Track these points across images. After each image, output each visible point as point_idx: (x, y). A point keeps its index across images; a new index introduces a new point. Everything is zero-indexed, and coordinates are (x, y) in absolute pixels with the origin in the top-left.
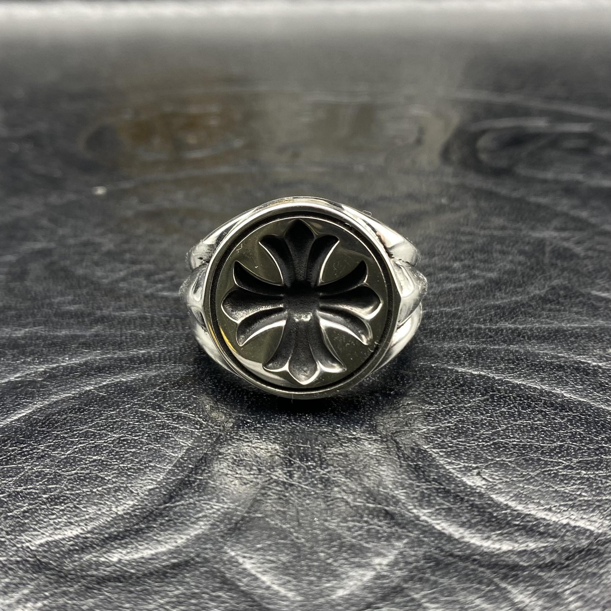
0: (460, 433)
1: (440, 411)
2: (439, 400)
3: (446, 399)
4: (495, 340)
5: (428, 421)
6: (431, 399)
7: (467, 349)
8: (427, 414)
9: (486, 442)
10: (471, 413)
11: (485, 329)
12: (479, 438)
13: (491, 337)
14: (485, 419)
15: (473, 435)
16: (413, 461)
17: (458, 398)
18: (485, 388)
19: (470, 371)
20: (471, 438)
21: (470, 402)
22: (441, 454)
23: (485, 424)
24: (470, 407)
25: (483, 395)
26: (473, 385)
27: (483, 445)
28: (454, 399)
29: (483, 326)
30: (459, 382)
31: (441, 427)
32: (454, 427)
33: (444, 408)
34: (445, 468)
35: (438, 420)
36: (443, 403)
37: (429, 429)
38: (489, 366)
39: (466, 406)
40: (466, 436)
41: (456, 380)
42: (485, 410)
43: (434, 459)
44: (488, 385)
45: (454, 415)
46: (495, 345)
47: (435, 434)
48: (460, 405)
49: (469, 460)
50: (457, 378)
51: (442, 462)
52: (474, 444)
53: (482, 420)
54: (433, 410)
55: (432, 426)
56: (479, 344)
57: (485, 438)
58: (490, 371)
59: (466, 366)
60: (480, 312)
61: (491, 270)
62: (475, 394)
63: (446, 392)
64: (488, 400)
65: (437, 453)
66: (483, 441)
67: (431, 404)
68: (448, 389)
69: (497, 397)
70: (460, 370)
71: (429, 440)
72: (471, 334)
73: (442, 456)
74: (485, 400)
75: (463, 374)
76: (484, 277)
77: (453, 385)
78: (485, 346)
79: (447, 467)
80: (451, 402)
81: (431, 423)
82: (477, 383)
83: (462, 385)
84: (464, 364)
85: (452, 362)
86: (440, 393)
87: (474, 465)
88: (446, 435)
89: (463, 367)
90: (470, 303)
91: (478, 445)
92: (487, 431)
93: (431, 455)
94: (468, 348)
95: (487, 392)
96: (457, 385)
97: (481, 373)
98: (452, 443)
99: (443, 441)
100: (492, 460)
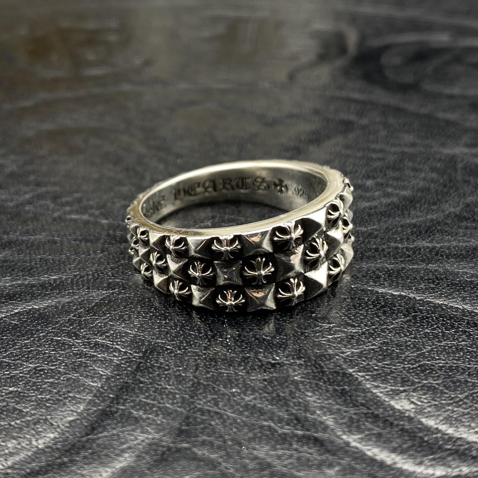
0: (384, 355)
1: (364, 333)
2: (362, 323)
3: (368, 321)
4: (414, 260)
5: (351, 344)
6: (353, 322)
7: (386, 270)
8: (350, 337)
9: (412, 364)
10: (395, 335)
11: (403, 248)
12: (404, 360)
13: (409, 256)
14: (410, 341)
15: (398, 357)
16: (339, 385)
17: (381, 319)
18: (407, 308)
19: (390, 292)
20: (397, 361)
21: (393, 324)
22: (367, 377)
23: (409, 346)
24: (393, 328)
25: (406, 316)
26: (395, 306)
27: (409, 367)
28: (377, 321)
29: (400, 246)
30: (380, 304)
31: (365, 350)
32: (378, 350)
33: (367, 330)
34: (371, 392)
35: (362, 343)
36: (365, 325)
37: (353, 353)
38: (409, 287)
39: (389, 327)
40: (392, 359)
41: (377, 301)
42: (408, 331)
43: (360, 383)
44: (410, 306)
45: (378, 338)
46: (413, 264)
47: (360, 357)
48: (383, 327)
49: (396, 384)
50: (378, 299)
51: (368, 386)
52: (400, 366)
53: (406, 342)
54: (356, 332)
55: (356, 349)
56: (397, 263)
57: (410, 360)
58: (410, 291)
59: (387, 287)
60: (396, 231)
61: (404, 188)
62: (397, 315)
63: (367, 314)
64: (410, 321)
65: (363, 377)
66: (409, 364)
67: (353, 326)
68: (370, 310)
69: (420, 318)
70: (380, 290)
71: (354, 364)
72: (389, 253)
73: (368, 380)
74: (407, 321)
75: (383, 295)
76: (397, 195)
77: (374, 307)
78: (404, 266)
79: (374, 391)
80: (373, 324)
81: (355, 346)
82: (399, 303)
83: (383, 307)
84: (384, 284)
85: (371, 283)
86: (361, 314)
87: (401, 389)
88: (371, 358)
89: (384, 288)
90: (386, 222)
91: (404, 368)
92: (412, 353)
93: (357, 379)
94: (386, 268)
95: (409, 313)
96: (379, 306)
97: (402, 293)
98: (377, 366)
99: (368, 364)
100: (419, 383)
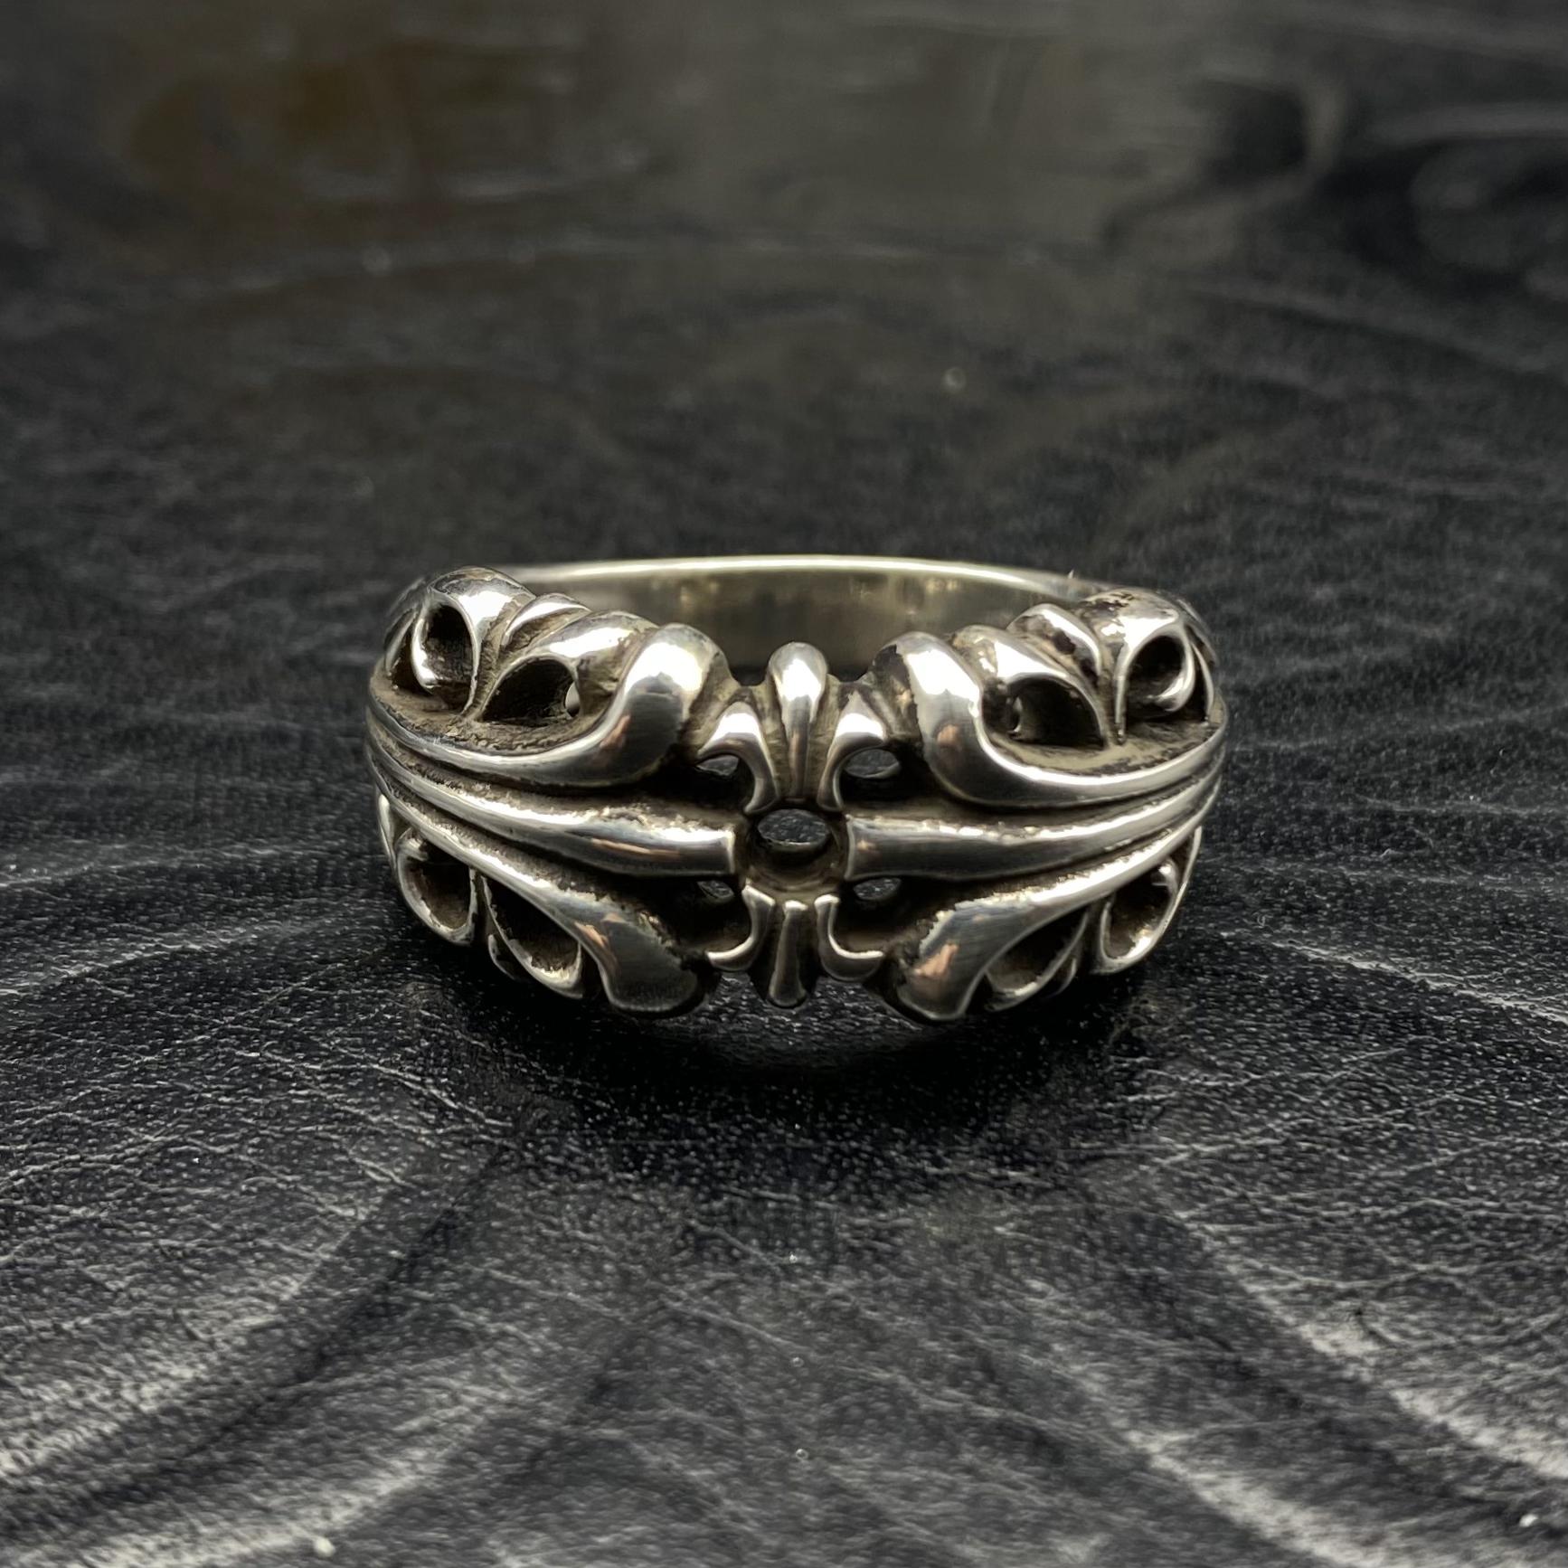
0: (1300, 1171)
1: (1239, 1092)
2: (1238, 1057)
3: (1261, 1051)
4: (1435, 856)
5: (1196, 1126)
6: (1212, 1052)
7: (1340, 884)
8: (1193, 1102)
9: (1388, 1206)
10: (1341, 1105)
11: (1404, 817)
12: (1362, 1191)
13: (1421, 844)
14: (1388, 1128)
15: (1342, 1179)
16: (1136, 1262)
17: (1302, 1050)
18: (1395, 1017)
19: (1345, 958)
20: (1338, 1192)
21: (1340, 1066)
22: (1234, 1241)
23: (1383, 1144)
24: (1340, 1082)
25: (1386, 1043)
26: (1355, 1008)
27: (1376, 1215)
28: (1289, 1054)
29: (1397, 807)
30: (1306, 997)
31: (1238, 1149)
32: (1280, 1151)
33: (1252, 1083)
34: (1242, 1291)
35: (1231, 1124)
36: (1250, 1067)
37: (1196, 1155)
38: (1409, 945)
39: (1326, 1077)
40: (1322, 1184)
41: (1298, 987)
42: (1387, 1094)
43: (1207, 1259)
44: (1404, 1009)
45: (1284, 1110)
46: (1433, 871)
47: (1216, 1171)
48: (1306, 1075)
49: (1324, 1268)
50: (1301, 980)
51: (1233, 1270)
52: (1343, 1210)
53: (1376, 1129)
54: (1216, 1089)
55: (1209, 1144)
56: (1380, 866)
57: (1381, 1192)
58: (1411, 960)
59: (1335, 943)
60: (1391, 758)
61: (1433, 615)
62: (1357, 1038)
63: (1261, 1028)
64: (1398, 1059)
65: (1220, 1237)
66: (1375, 1203)
67: (1210, 1067)
68: (1269, 1017)
69: (1431, 1051)
70: (1314, 953)
71: (1196, 1193)
72: (1357, 831)
73: (1235, 1249)
74: (1389, 1059)
75: (1321, 968)
76: (1410, 638)
77: (1285, 1006)
78: (1400, 874)
79: (1252, 1288)
80: (1275, 1064)
81: (1205, 1133)
82: (1369, 999)
84: (1327, 933)
85: (1287, 927)
86: (1240, 1029)
87: (1341, 1286)
88: (1255, 1178)
89: (1324, 945)
90: (1360, 725)
91: (1357, 1215)
92: (1391, 1167)
93: (1199, 1244)
94: (1343, 878)
95: (1399, 1034)
96: (1301, 1004)
97: (1383, 965)
98: (1271, 1204)
